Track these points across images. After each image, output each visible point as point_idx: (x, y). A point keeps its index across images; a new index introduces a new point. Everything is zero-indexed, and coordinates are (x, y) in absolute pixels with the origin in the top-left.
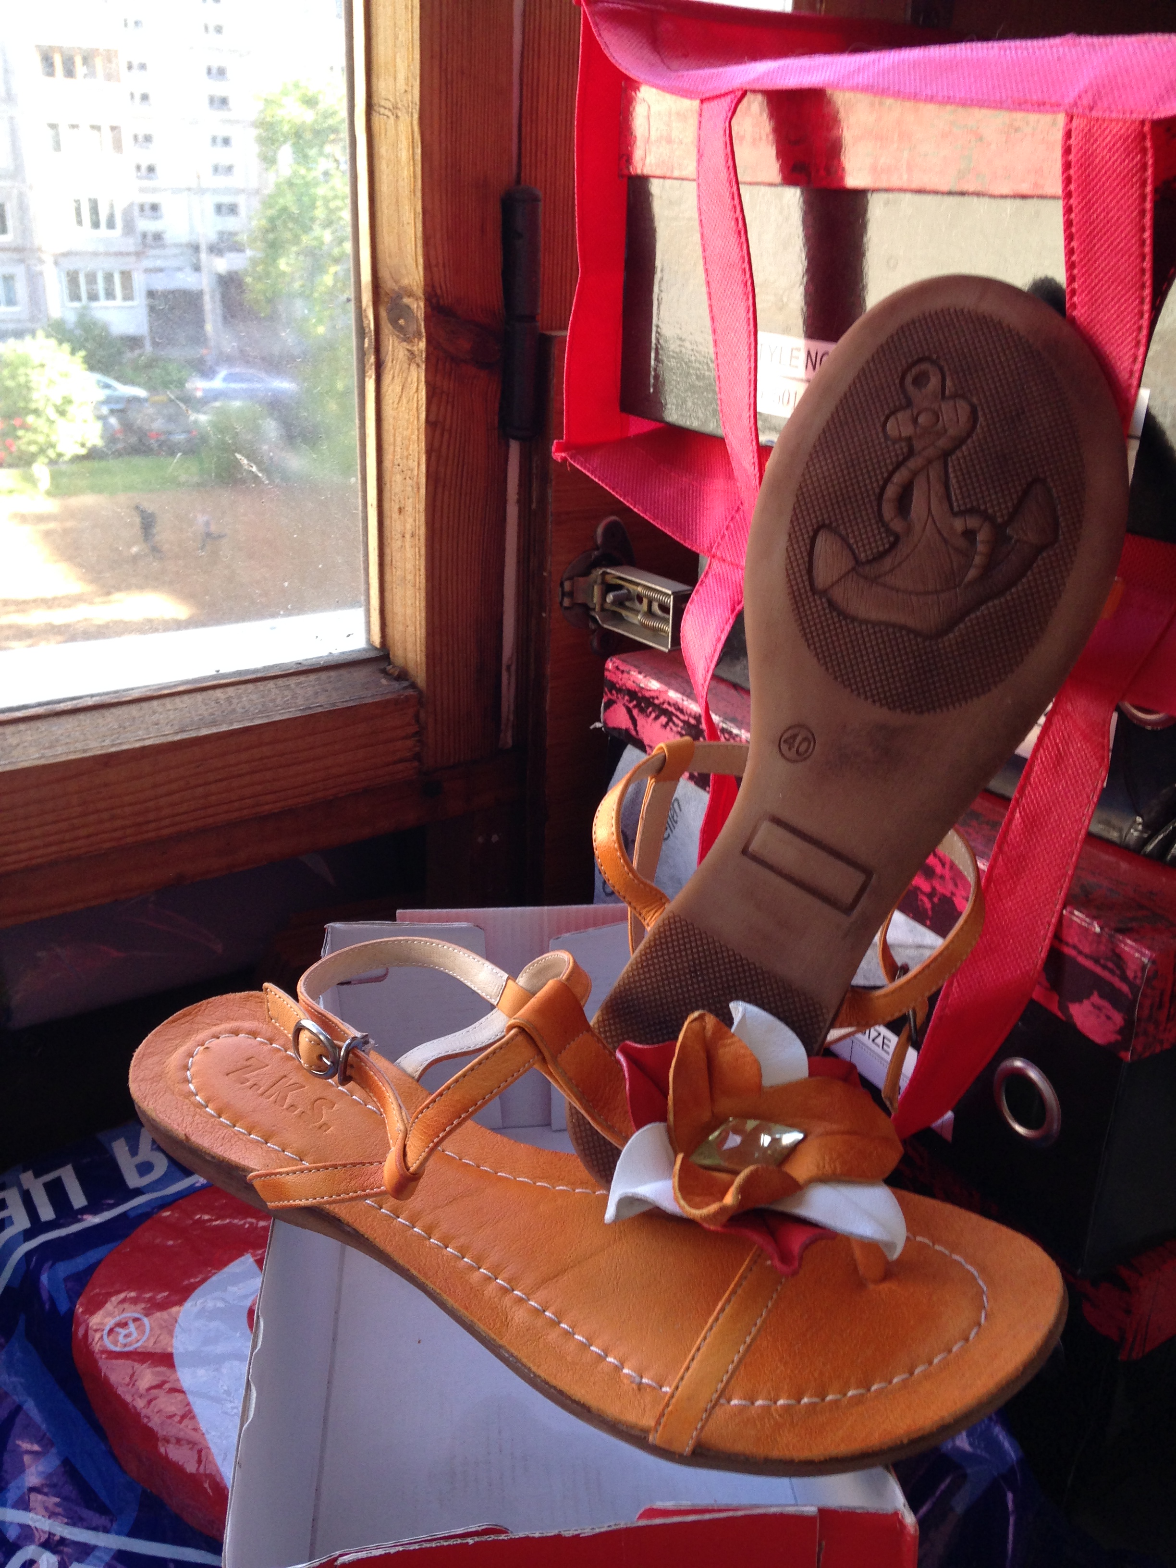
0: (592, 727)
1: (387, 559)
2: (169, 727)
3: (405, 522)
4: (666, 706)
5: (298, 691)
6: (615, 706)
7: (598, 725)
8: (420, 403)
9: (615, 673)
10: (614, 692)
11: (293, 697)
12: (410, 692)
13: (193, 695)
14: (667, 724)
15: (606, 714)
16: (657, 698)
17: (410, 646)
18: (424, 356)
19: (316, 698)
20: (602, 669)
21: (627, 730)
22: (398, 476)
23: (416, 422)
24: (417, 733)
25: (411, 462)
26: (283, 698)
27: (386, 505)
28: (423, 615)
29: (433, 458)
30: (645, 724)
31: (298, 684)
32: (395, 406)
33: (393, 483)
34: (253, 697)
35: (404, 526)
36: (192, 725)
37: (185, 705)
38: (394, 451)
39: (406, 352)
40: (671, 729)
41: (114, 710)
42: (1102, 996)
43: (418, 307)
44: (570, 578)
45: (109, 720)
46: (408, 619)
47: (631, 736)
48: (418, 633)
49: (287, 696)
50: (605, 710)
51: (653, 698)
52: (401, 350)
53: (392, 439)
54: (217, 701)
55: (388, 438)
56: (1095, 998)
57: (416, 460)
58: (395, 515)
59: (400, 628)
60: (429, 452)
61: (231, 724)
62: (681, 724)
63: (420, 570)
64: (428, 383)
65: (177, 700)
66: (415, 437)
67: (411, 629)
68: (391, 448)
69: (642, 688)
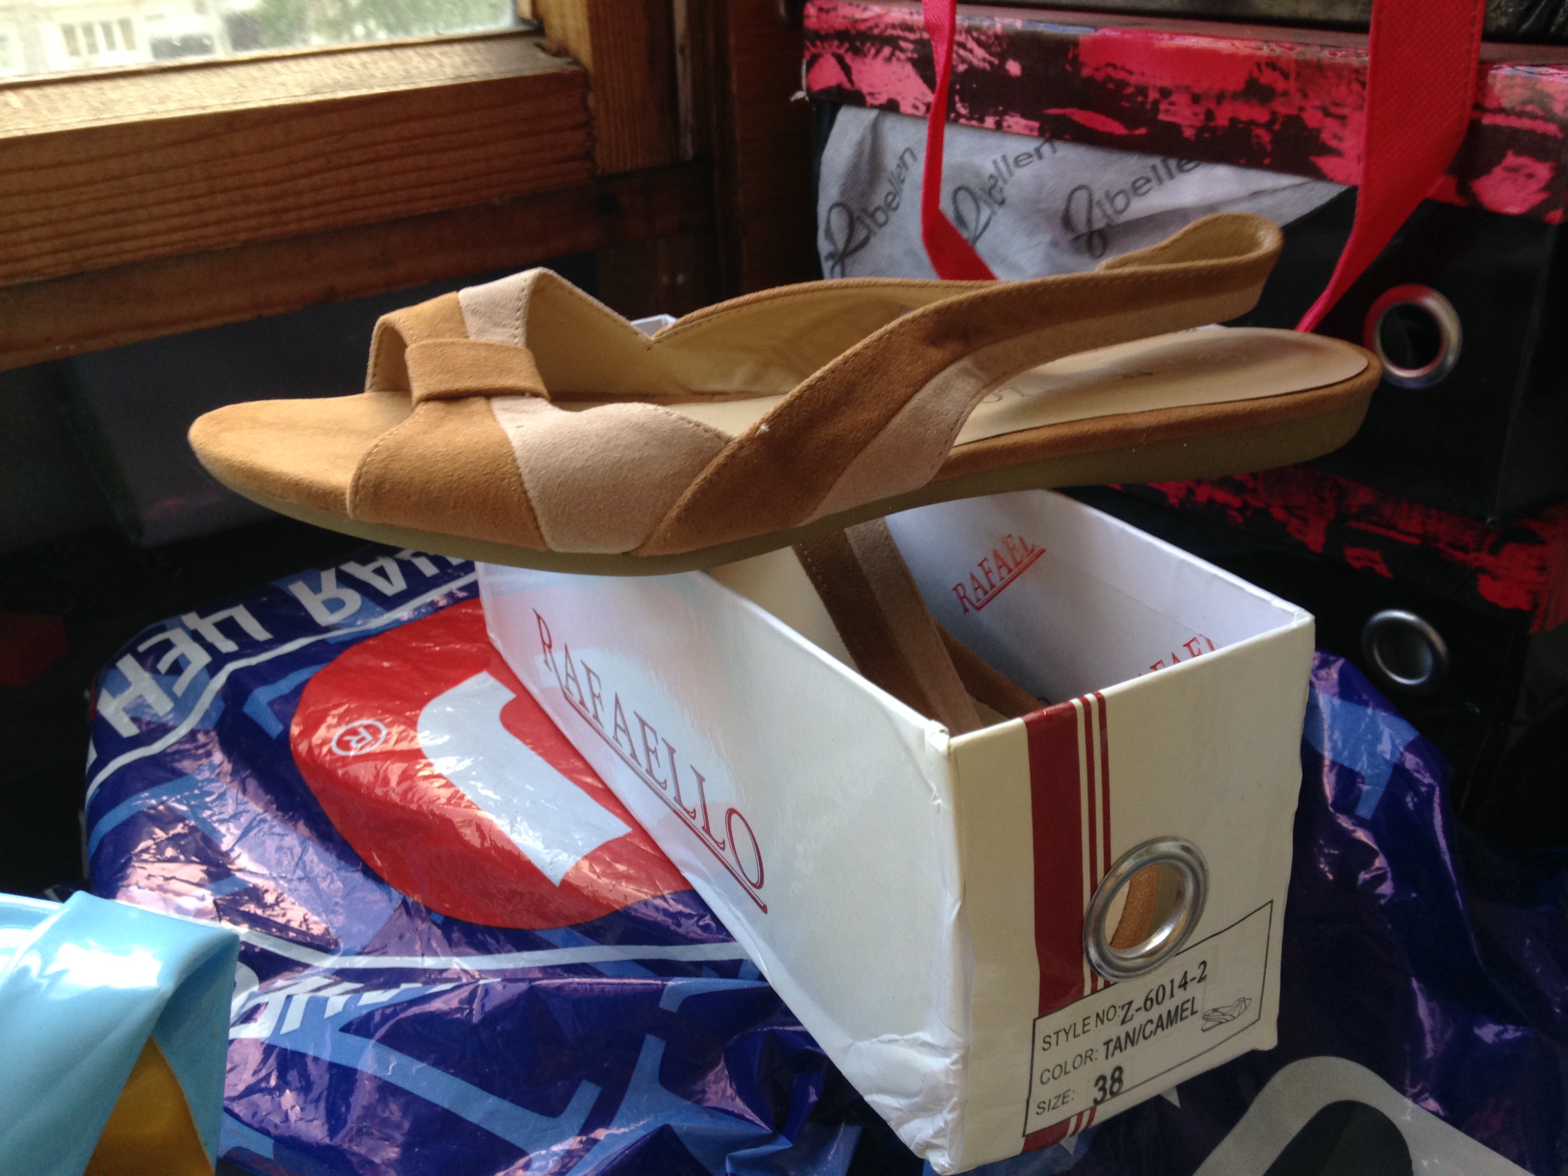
0: (793, 99)
2: (299, 88)
4: (889, 32)
6: (822, 61)
7: (800, 95)
9: (817, 18)
10: (818, 43)
11: (439, 66)
14: (892, 54)
15: (811, 76)
16: (877, 26)
17: (568, 11)
19: (467, 67)
20: (801, 18)
21: (839, 87)
24: (585, 124)
26: (428, 65)
30: (861, 67)
36: (325, 87)
40: (898, 59)
42: (1518, 153)
47: (845, 92)
49: (432, 64)
50: (808, 71)
51: (871, 29)
54: (350, 65)
56: (1511, 159)
62: (910, 46)
69: (856, 21)
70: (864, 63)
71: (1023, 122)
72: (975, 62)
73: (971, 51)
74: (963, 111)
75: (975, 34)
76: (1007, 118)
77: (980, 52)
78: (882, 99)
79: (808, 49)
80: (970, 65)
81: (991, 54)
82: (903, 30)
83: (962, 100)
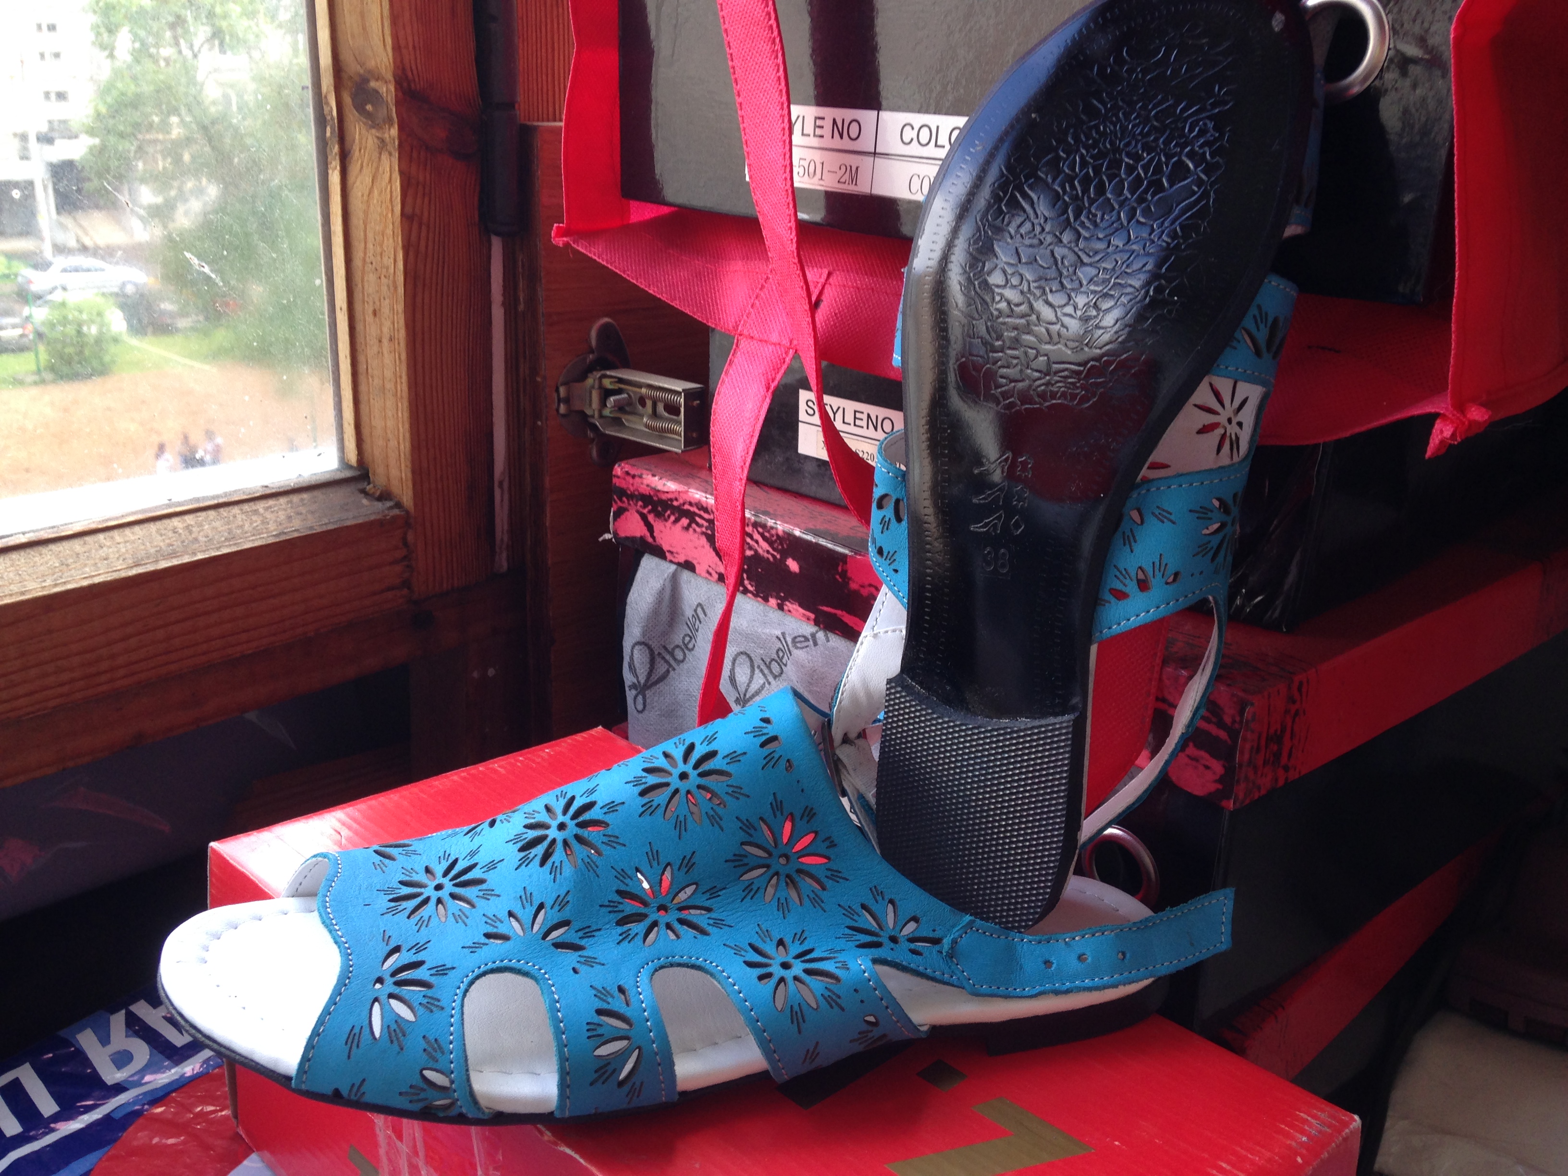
0: (601, 539)
1: (362, 368)
2: (121, 561)
3: (381, 325)
5: (268, 515)
6: (627, 513)
7: (607, 536)
8: (394, 194)
9: (625, 479)
11: (263, 522)
12: (396, 512)
13: (146, 525)
14: (689, 525)
17: (392, 462)
18: (397, 143)
19: (290, 522)
20: (610, 475)
21: (642, 538)
22: (371, 275)
23: (390, 215)
24: (405, 558)
25: (385, 259)
26: (251, 524)
27: (358, 307)
28: (407, 426)
29: (411, 254)
30: (662, 528)
31: (267, 509)
32: (365, 198)
33: (366, 284)
34: (217, 524)
35: (381, 331)
36: (148, 558)
37: (137, 537)
38: (365, 248)
39: (376, 140)
41: (53, 547)
42: (1195, 746)
43: (387, 90)
44: (565, 384)
45: (49, 557)
46: (389, 432)
47: (647, 543)
48: (402, 447)
49: (256, 521)
50: (615, 520)
51: (671, 500)
52: (370, 138)
53: (362, 234)
54: (175, 531)
55: (357, 234)
56: (1191, 749)
57: (392, 256)
58: (370, 318)
59: (381, 443)
60: (407, 247)
61: (194, 554)
62: (706, 524)
63: (401, 377)
64: (401, 172)
65: (127, 531)
66: (389, 231)
67: (393, 443)
68: (363, 245)
69: (659, 491)
70: (665, 526)
71: (801, 610)
72: (760, 551)
73: (757, 542)
75: (761, 530)
76: (787, 603)
77: (765, 545)
78: (681, 559)
79: (616, 503)
80: (756, 551)
81: (774, 549)
82: (699, 509)
83: (748, 578)
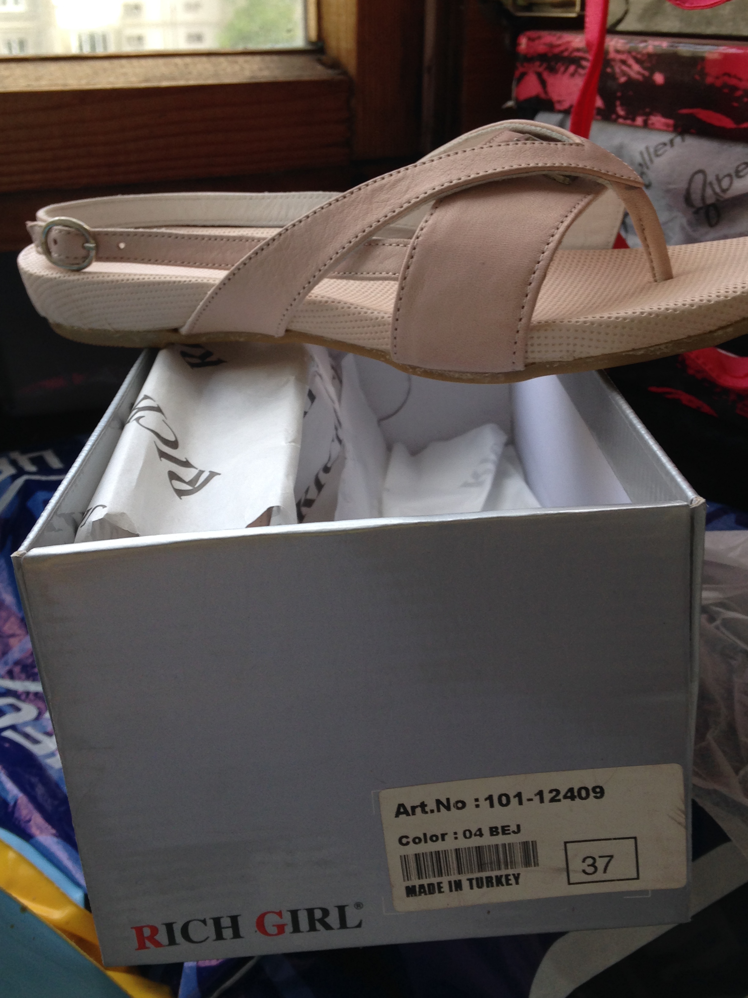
2: (134, 78)
4: (575, 54)
6: (527, 78)
7: (510, 104)
9: (527, 46)
10: (526, 64)
11: (241, 70)
12: (342, 77)
15: (519, 88)
16: (566, 50)
17: (343, 35)
19: (261, 72)
20: (515, 43)
21: (539, 97)
24: (347, 120)
26: (232, 68)
30: (554, 81)
34: (207, 65)
36: (156, 78)
37: (149, 65)
40: (579, 74)
46: (341, 8)
48: (350, 21)
49: (236, 68)
50: (516, 86)
51: (562, 52)
59: (335, 18)
61: (188, 81)
67: (343, 18)
69: (553, 47)
70: (556, 78)
72: (633, 75)
73: (630, 66)
74: (621, 113)
75: (634, 54)
76: (652, 117)
77: (636, 67)
78: (566, 105)
79: (518, 68)
80: (629, 77)
81: (645, 69)
82: (584, 52)
83: (622, 105)
